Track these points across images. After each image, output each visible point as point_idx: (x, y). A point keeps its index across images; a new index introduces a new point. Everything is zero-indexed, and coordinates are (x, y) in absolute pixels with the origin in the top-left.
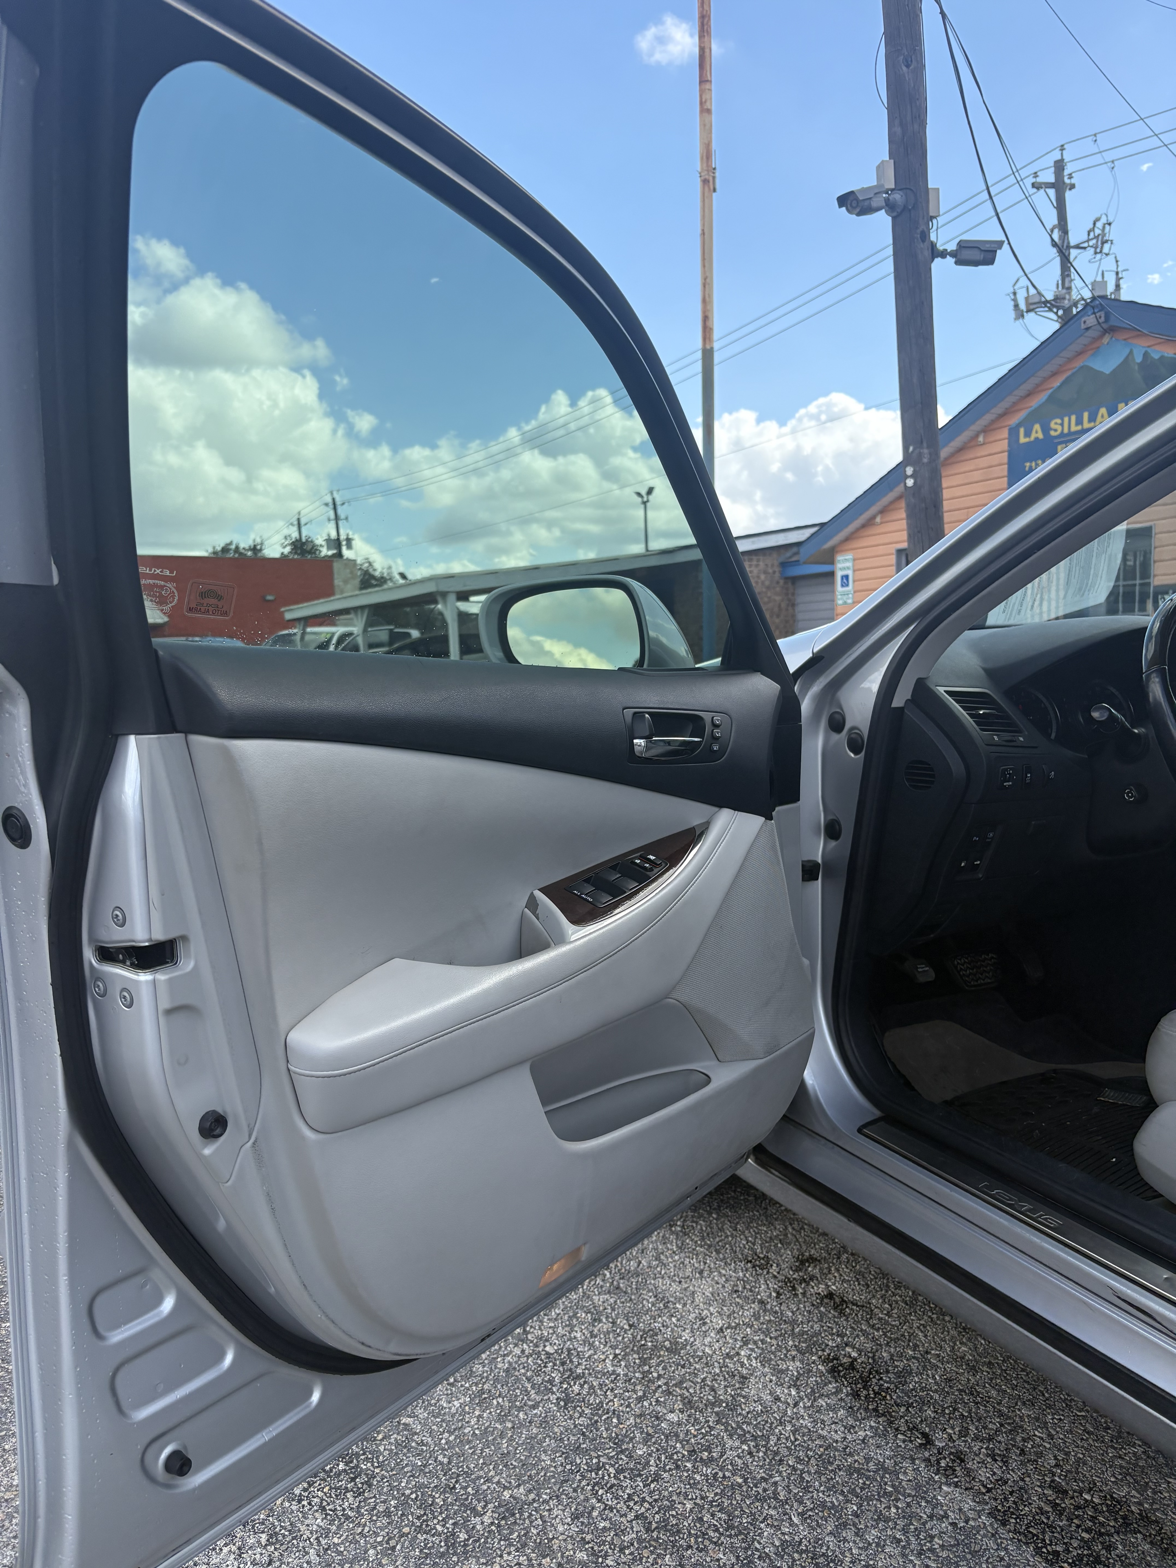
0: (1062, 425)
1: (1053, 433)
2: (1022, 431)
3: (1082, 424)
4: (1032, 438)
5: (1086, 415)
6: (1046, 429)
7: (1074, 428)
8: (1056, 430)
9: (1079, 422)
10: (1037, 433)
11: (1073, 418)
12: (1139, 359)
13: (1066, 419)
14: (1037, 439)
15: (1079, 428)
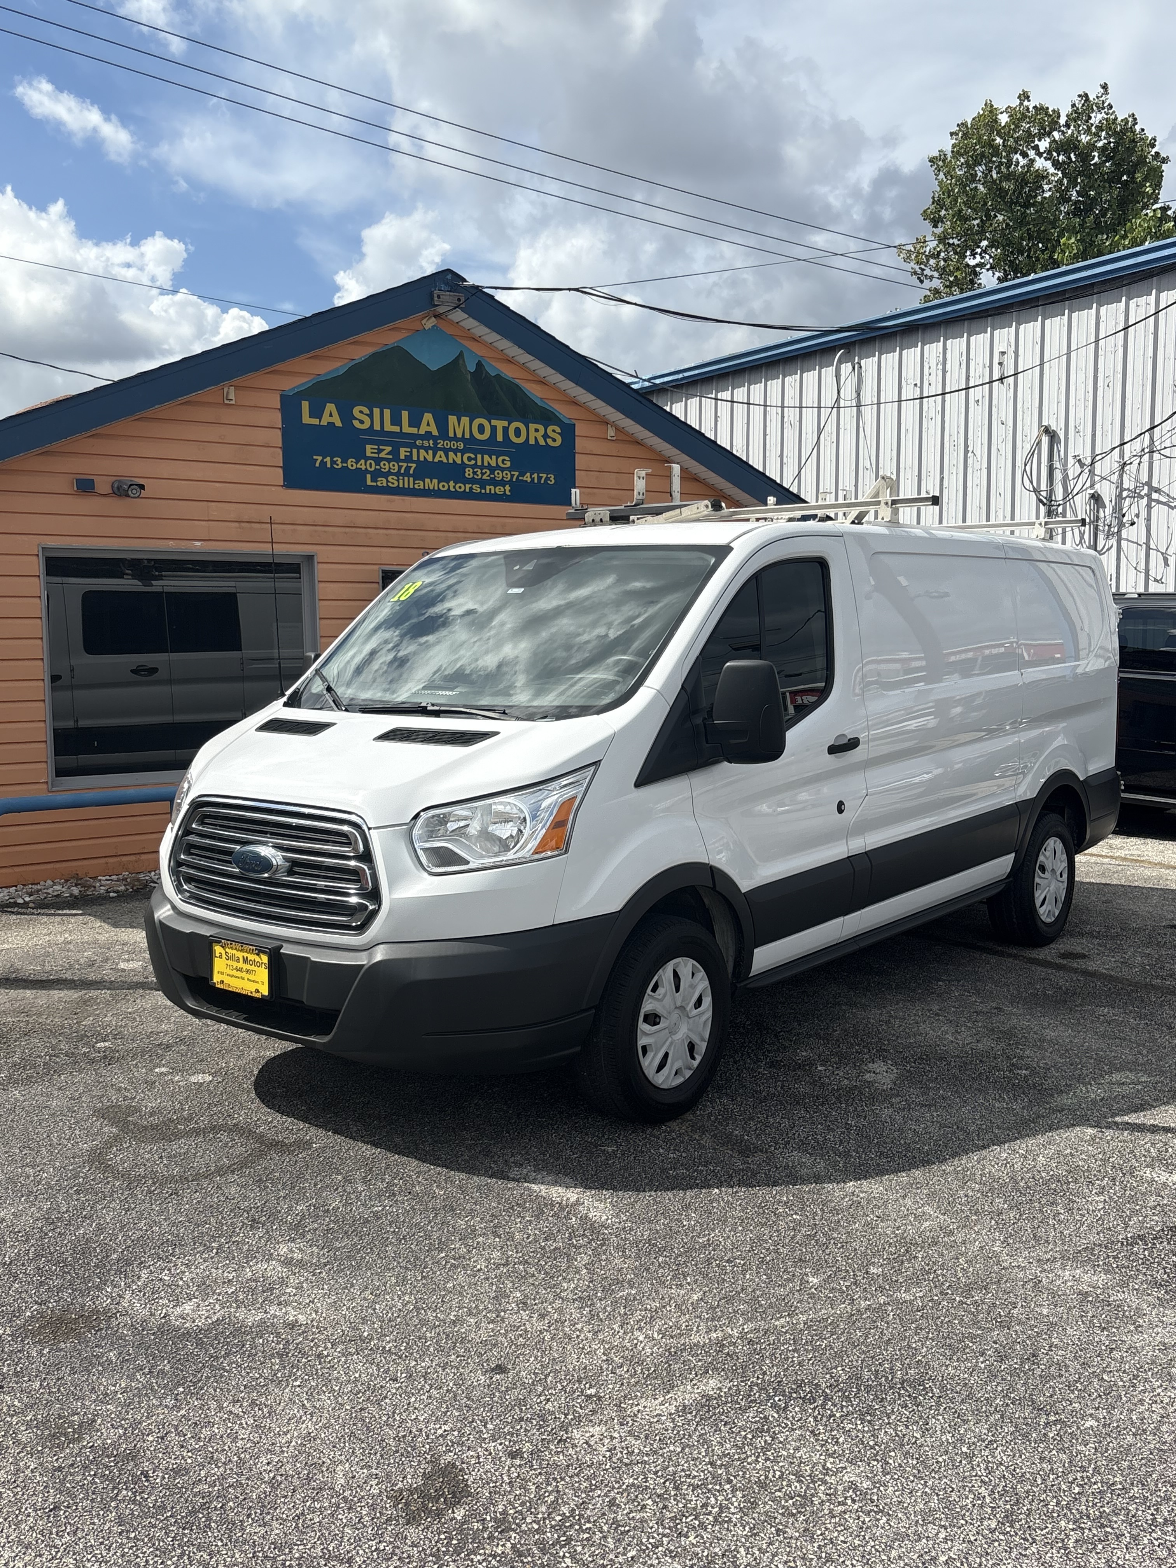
0: (371, 416)
1: (356, 423)
2: (305, 405)
3: (400, 424)
4: (324, 422)
5: (405, 414)
6: (346, 415)
7: (388, 427)
8: (362, 422)
9: (396, 420)
10: (331, 415)
11: (387, 412)
12: (472, 368)
13: (376, 411)
14: (331, 425)
15: (396, 429)
